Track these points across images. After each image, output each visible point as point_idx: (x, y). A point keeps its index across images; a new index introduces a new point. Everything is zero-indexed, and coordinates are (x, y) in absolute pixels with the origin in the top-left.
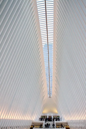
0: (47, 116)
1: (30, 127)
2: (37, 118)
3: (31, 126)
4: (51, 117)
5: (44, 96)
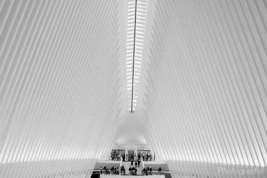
0: (124, 150)
1: (93, 171)
2: (106, 155)
3: (94, 169)
4: (134, 152)
5: (120, 111)
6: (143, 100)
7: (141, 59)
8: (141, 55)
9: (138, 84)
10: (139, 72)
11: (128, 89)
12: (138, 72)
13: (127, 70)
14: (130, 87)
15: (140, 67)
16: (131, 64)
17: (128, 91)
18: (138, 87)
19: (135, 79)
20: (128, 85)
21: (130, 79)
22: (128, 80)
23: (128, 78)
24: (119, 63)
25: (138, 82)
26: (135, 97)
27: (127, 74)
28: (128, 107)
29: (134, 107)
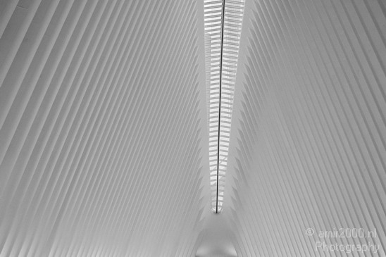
5: (201, 212)
6: (232, 198)
7: (227, 144)
8: (228, 139)
9: (224, 176)
10: (226, 161)
11: (212, 183)
12: (224, 160)
13: (210, 159)
14: (214, 180)
15: (226, 154)
16: (215, 150)
17: (212, 186)
18: (224, 181)
19: (221, 170)
21: (214, 170)
22: (212, 171)
23: (211, 168)
24: (200, 149)
25: (224, 173)
26: (221, 193)
27: (211, 163)
28: (212, 206)
29: (220, 206)
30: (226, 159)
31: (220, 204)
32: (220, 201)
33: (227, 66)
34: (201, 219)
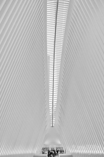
2: (39, 151)
4: (54, 149)
5: (46, 126)
6: (58, 120)
7: (56, 99)
8: (57, 97)
9: (55, 111)
11: (50, 114)
15: (56, 102)
16: (52, 101)
18: (55, 113)
20: (50, 112)
21: (51, 109)
26: (54, 119)
27: (50, 106)
28: (50, 124)
29: (54, 124)
30: (56, 105)
31: (54, 123)
32: (54, 122)
33: (56, 68)
34: (46, 129)
